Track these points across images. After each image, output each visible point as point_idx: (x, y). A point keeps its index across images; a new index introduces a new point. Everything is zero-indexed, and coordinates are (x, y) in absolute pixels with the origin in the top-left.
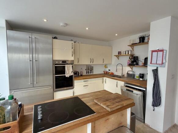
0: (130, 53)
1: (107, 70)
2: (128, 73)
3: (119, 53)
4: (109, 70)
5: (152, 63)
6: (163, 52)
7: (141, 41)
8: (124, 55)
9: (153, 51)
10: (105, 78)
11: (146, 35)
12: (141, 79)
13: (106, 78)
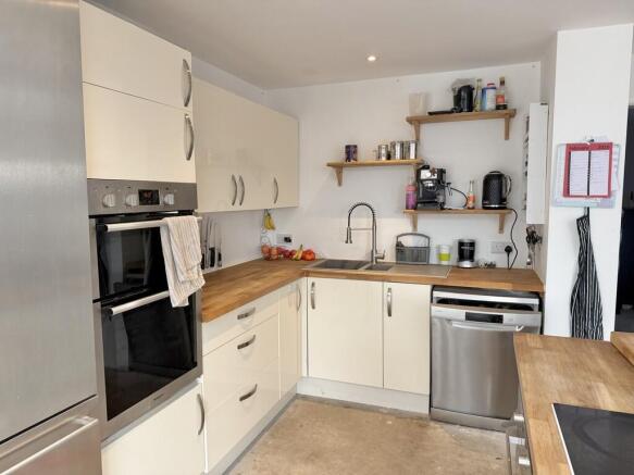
0: (412, 156)
1: (273, 239)
2: (399, 246)
3: (351, 152)
4: (288, 240)
5: (572, 193)
6: (611, 153)
7: (465, 104)
8: (383, 164)
9: (572, 148)
10: (306, 282)
11: (479, 80)
12: (467, 264)
13: (311, 280)
